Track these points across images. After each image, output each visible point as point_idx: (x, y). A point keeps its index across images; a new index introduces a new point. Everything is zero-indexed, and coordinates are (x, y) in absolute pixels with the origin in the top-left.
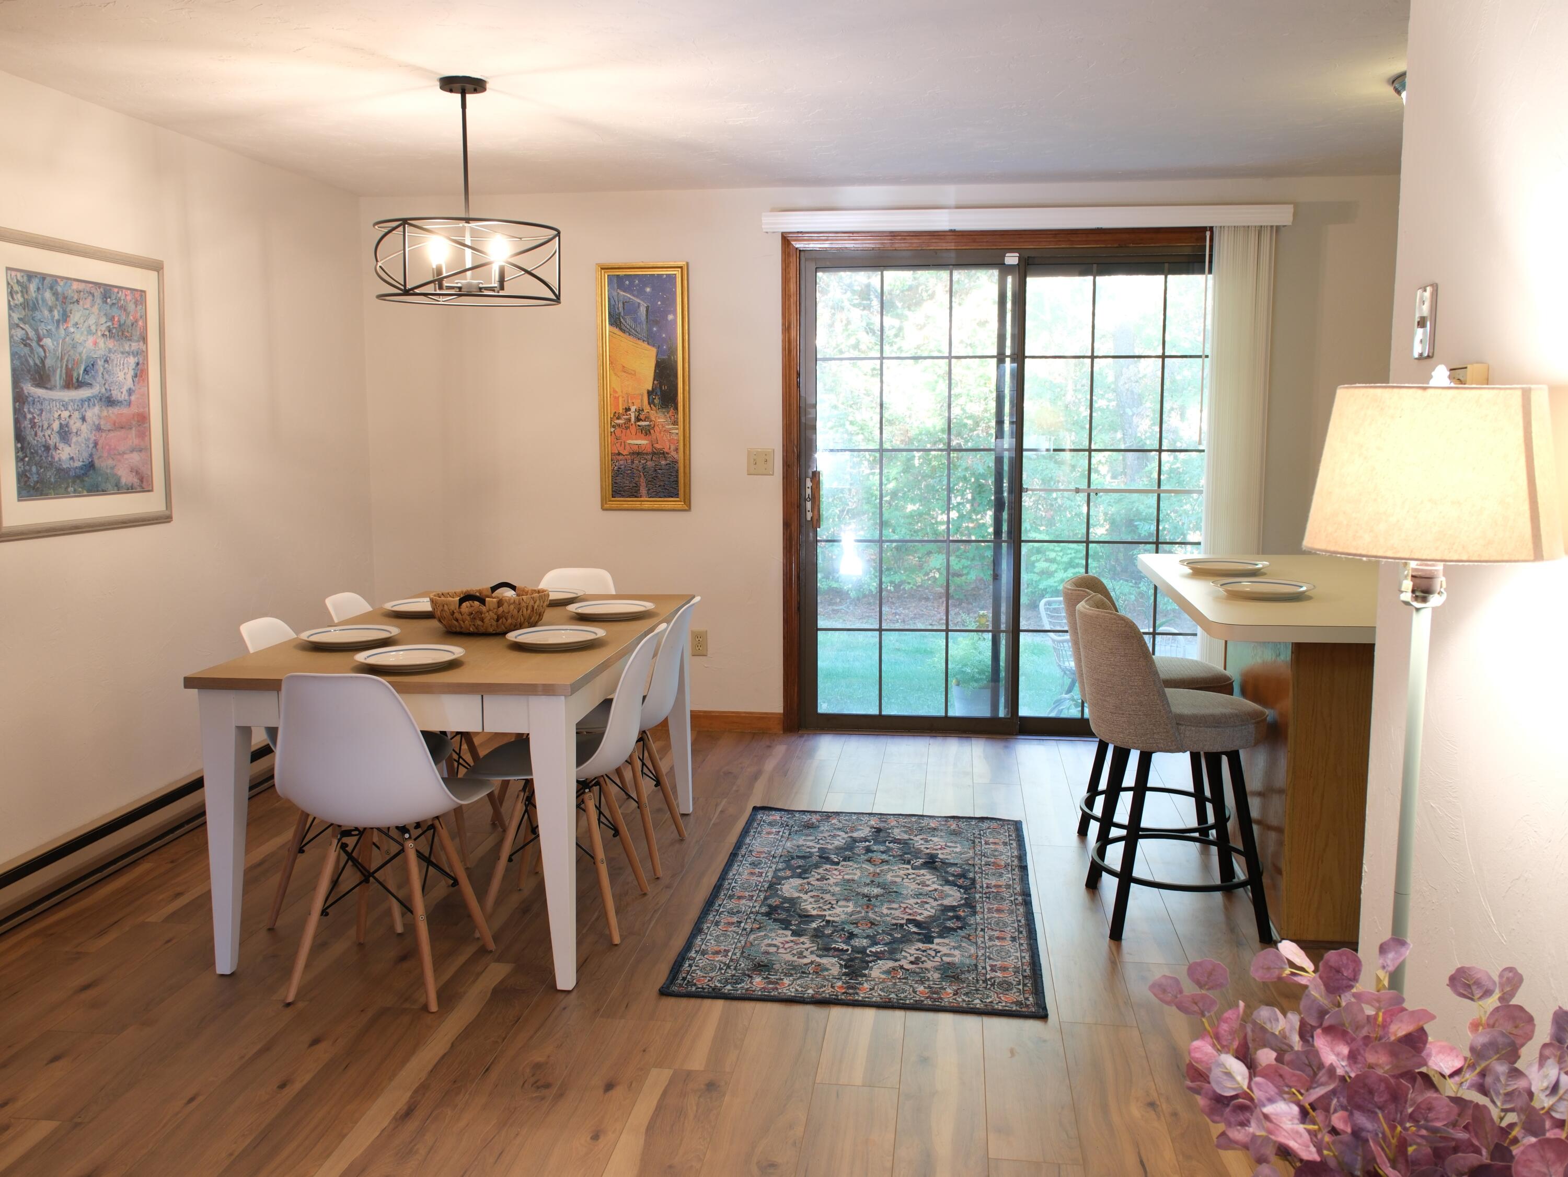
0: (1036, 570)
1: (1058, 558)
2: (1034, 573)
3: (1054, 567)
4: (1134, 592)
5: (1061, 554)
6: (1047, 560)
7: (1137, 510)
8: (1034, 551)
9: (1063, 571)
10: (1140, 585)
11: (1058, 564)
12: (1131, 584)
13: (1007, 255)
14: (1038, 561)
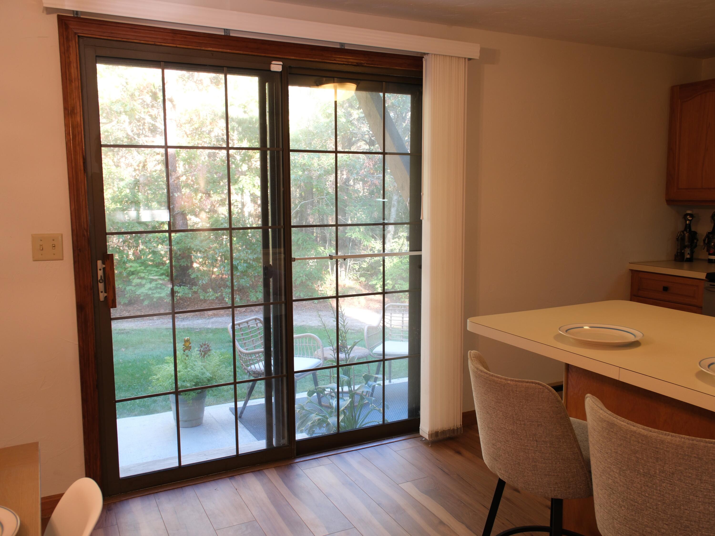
0: (133, 284)
1: (146, 277)
2: (132, 286)
3: (144, 282)
4: (190, 292)
5: (147, 274)
6: (138, 278)
7: (190, 246)
8: (131, 273)
9: (149, 284)
10: (193, 288)
11: (146, 280)
12: (187, 288)
13: (273, 62)
14: (133, 279)
